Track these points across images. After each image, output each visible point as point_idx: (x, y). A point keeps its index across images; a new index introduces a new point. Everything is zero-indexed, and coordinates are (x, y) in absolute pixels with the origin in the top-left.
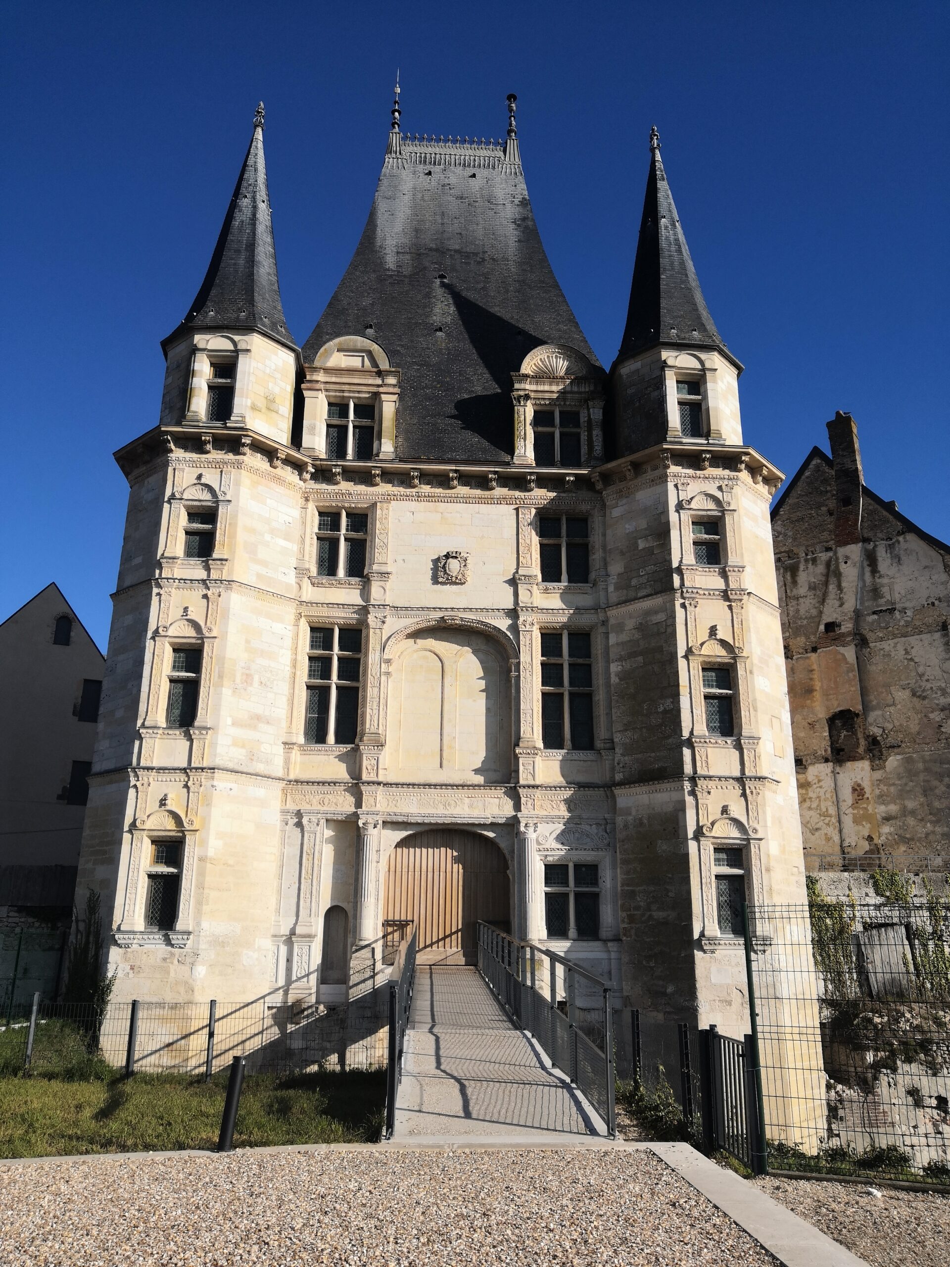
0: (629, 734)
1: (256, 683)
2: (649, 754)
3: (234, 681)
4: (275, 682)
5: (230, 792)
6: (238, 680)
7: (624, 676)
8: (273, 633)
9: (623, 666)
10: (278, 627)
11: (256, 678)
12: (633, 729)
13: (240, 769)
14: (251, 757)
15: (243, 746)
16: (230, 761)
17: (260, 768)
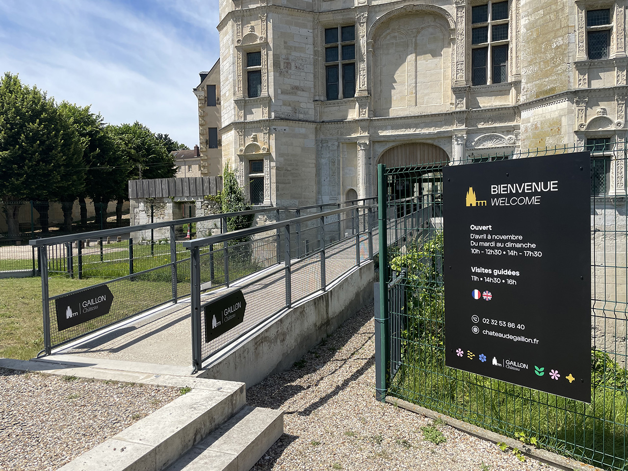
0: (531, 68)
1: (293, 68)
2: (544, 80)
3: (280, 68)
4: (305, 66)
5: (284, 132)
6: (282, 67)
7: (530, 27)
8: (301, 35)
9: (529, 19)
10: (304, 31)
11: (293, 64)
12: (534, 64)
13: (290, 118)
14: (295, 110)
15: (290, 105)
16: (283, 114)
17: (301, 116)
